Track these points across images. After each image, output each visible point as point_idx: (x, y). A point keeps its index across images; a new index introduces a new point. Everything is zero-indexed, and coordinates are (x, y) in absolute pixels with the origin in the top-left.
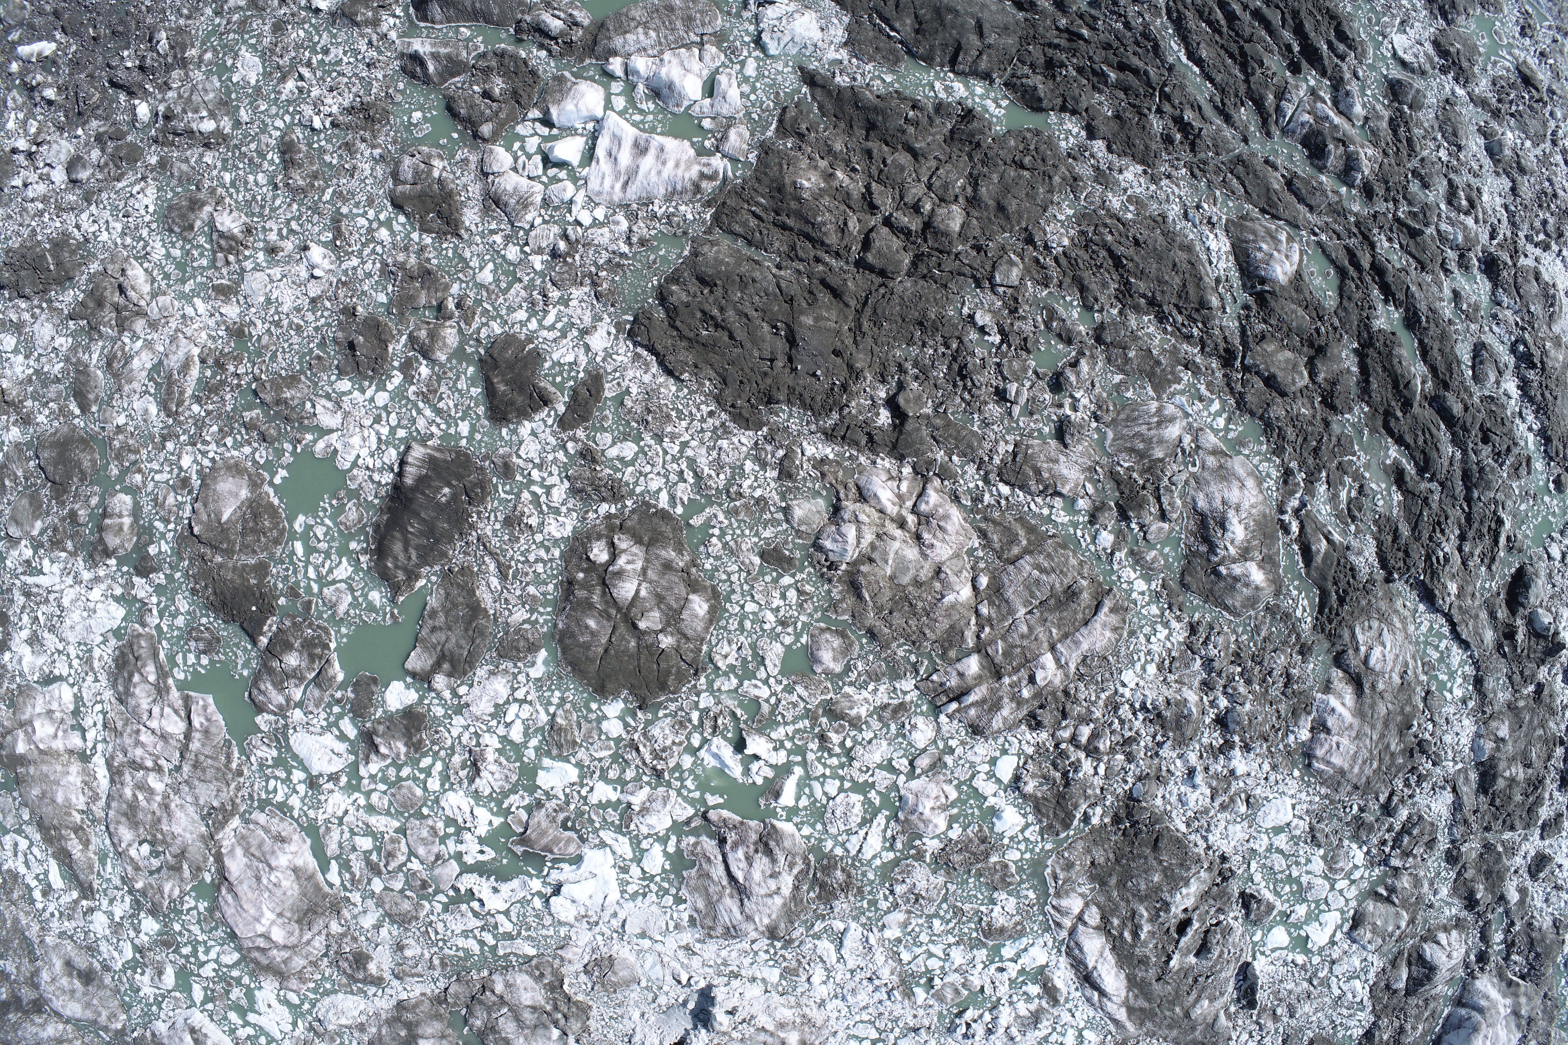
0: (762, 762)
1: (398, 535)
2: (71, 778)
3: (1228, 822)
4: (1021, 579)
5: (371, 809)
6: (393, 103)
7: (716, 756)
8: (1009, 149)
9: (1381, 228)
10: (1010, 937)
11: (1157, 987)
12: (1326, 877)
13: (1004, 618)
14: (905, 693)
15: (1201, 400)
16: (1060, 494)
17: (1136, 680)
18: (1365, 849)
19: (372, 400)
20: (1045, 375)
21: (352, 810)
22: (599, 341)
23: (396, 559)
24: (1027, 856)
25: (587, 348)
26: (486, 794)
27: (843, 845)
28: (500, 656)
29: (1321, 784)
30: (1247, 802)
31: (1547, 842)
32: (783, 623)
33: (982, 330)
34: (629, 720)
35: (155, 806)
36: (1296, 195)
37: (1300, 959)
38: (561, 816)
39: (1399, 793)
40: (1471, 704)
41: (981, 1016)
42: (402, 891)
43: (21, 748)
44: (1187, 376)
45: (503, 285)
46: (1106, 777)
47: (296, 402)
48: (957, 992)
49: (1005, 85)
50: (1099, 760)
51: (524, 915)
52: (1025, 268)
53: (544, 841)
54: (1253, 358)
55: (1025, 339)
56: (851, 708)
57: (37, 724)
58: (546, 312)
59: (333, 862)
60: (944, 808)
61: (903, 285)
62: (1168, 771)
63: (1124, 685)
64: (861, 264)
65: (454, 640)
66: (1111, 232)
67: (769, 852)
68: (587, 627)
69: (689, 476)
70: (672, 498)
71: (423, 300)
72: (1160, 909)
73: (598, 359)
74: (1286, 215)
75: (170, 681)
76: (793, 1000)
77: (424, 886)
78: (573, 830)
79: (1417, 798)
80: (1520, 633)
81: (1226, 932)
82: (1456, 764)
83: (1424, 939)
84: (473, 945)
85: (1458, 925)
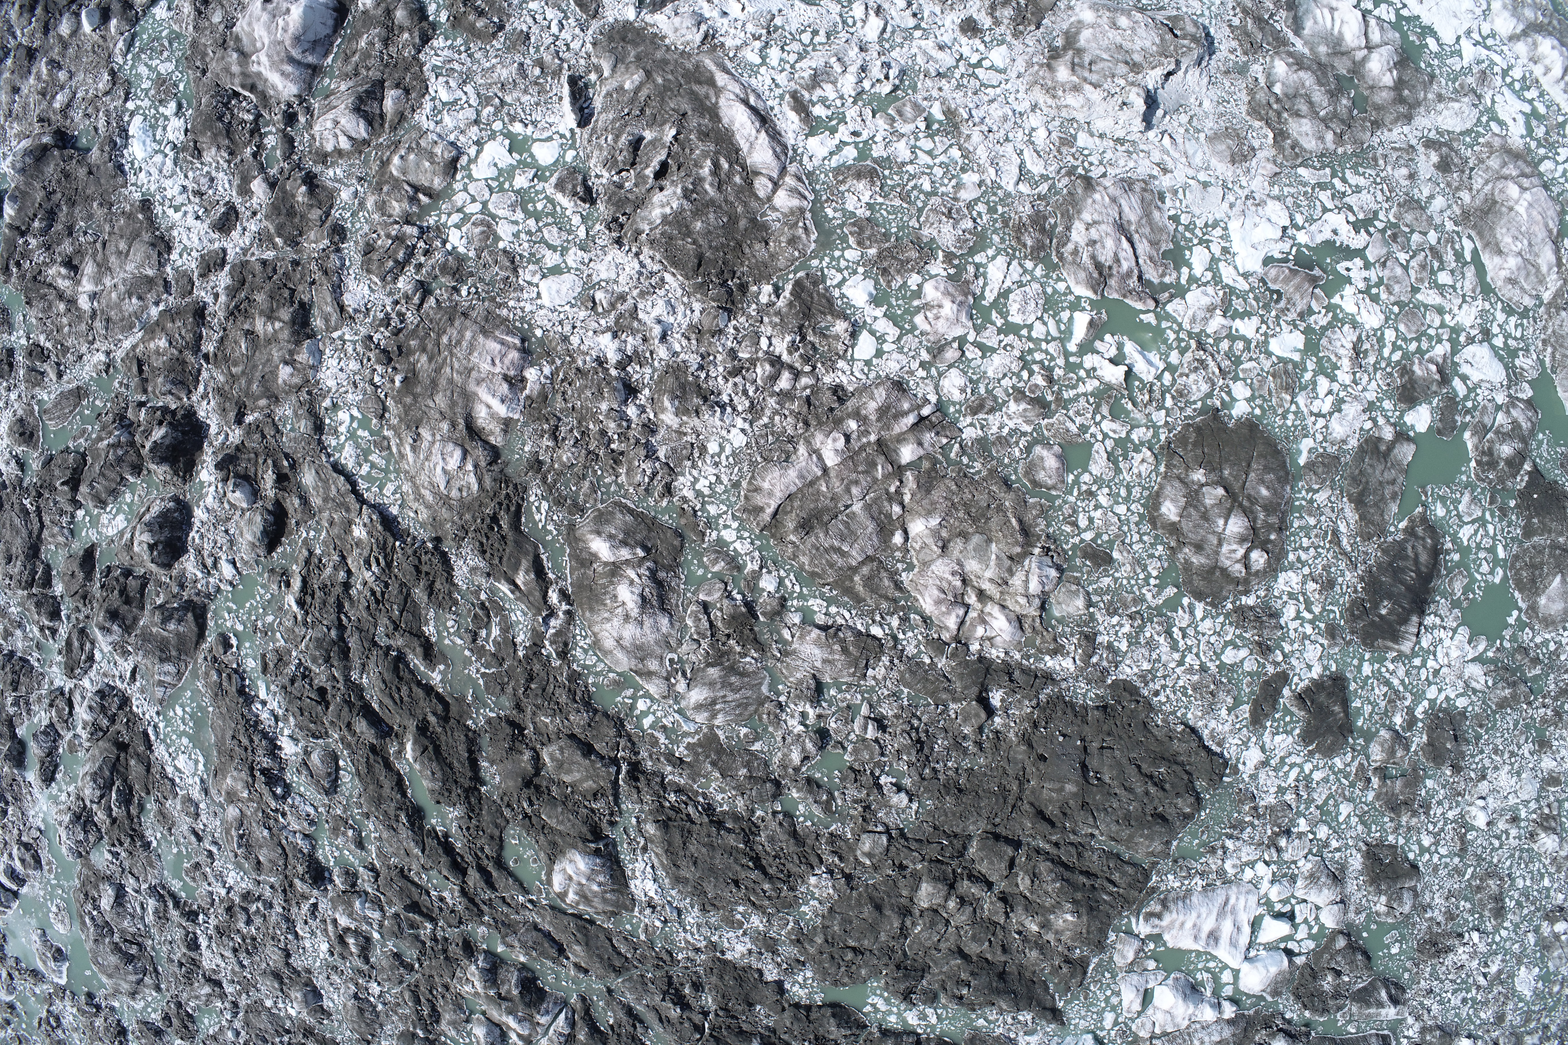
0: (1107, 356)
1: (1424, 569)
3: (616, 282)
4: (860, 541)
5: (1440, 311)
6: (1413, 959)
7: (1149, 363)
8: (866, 965)
9: (453, 911)
10: (849, 168)
11: (686, 107)
13: (875, 501)
14: (972, 425)
15: (664, 727)
16: (819, 627)
17: (731, 436)
18: (449, 247)
19: (1440, 691)
20: (834, 747)
22: (1253, 756)
23: (1424, 547)
24: (837, 253)
25: (1263, 749)
26: (1346, 326)
27: (1025, 271)
28: (1337, 458)
29: (507, 320)
30: (594, 303)
31: (217, 245)
33: (899, 788)
34: (1227, 398)
36: (553, 940)
37: (517, 128)
38: (1282, 304)
39: (411, 307)
40: (327, 403)
41: (873, 86)
42: (1412, 232)
44: (680, 751)
45: (1331, 802)
46: (757, 336)
47: (1500, 685)
48: (900, 113)
49: (866, 1026)
50: (767, 353)
51: (1309, 206)
52: (854, 851)
53: (1297, 280)
54: (609, 773)
55: (856, 781)
56: (1025, 410)
58: (1297, 780)
60: (927, 306)
61: (976, 827)
62: (688, 338)
63: (743, 430)
64: (1017, 844)
65: (1378, 473)
66: (764, 892)
67: (1098, 266)
68: (1268, 488)
70: (1192, 613)
71: (1399, 783)
72: (693, 191)
73: (1254, 739)
74: (565, 920)
76: (1064, 114)
77: (1394, 237)
78: (1273, 292)
79: (388, 301)
80: (268, 479)
81: (610, 163)
82: (341, 338)
83: (366, 142)
84: (1352, 179)
85: (323, 158)
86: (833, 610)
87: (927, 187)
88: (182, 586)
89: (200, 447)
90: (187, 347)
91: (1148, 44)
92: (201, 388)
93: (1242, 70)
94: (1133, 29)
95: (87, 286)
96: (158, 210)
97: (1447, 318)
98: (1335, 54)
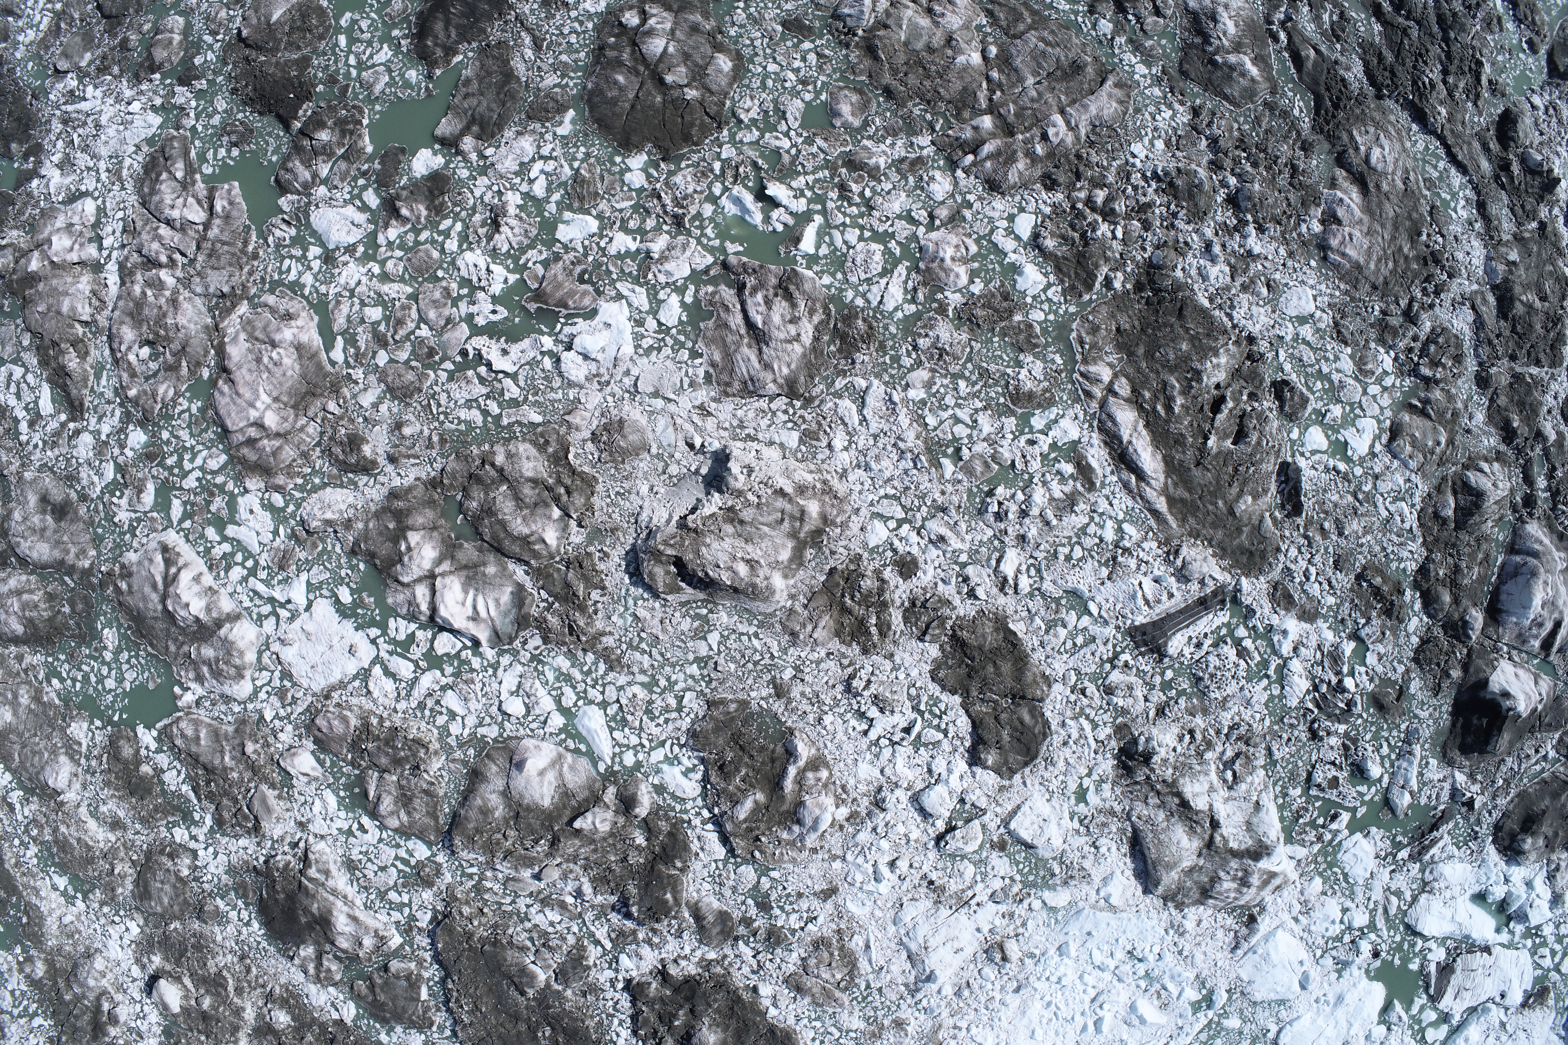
0: (782, 209)
1: (439, 17)
2: (80, 286)
3: (1251, 304)
4: (1028, 51)
5: (385, 277)
7: (738, 201)
10: (1039, 405)
11: (1196, 472)
12: (1356, 379)
13: (1014, 85)
14: (922, 148)
17: (1145, 152)
18: (1392, 354)
21: (364, 280)
23: (436, 38)
24: (1051, 317)
26: (504, 250)
27: (864, 295)
28: (529, 118)
29: (1339, 279)
30: (1268, 286)
32: (804, 82)
34: (652, 171)
35: (163, 301)
37: (1342, 466)
38: (579, 269)
39: (1419, 301)
40: (1478, 227)
41: (1013, 496)
42: (407, 362)
43: (34, 265)
46: (1125, 242)
48: (986, 465)
50: (1116, 224)
51: (533, 377)
53: (559, 294)
56: (870, 159)
57: (54, 239)
59: (339, 338)
60: (965, 261)
62: (1186, 243)
63: (1134, 156)
67: (789, 297)
68: (616, 82)
72: (1191, 380)
75: (198, 176)
76: (813, 467)
77: (431, 354)
78: (589, 282)
79: (1437, 309)
81: (1261, 419)
82: (1471, 283)
83: (1466, 467)
84: (476, 416)
85: (1499, 457)
87: (962, 384)
91: (715, 545)
93: (596, 535)
94: (733, 559)
97: (376, 270)
98: (476, 566)
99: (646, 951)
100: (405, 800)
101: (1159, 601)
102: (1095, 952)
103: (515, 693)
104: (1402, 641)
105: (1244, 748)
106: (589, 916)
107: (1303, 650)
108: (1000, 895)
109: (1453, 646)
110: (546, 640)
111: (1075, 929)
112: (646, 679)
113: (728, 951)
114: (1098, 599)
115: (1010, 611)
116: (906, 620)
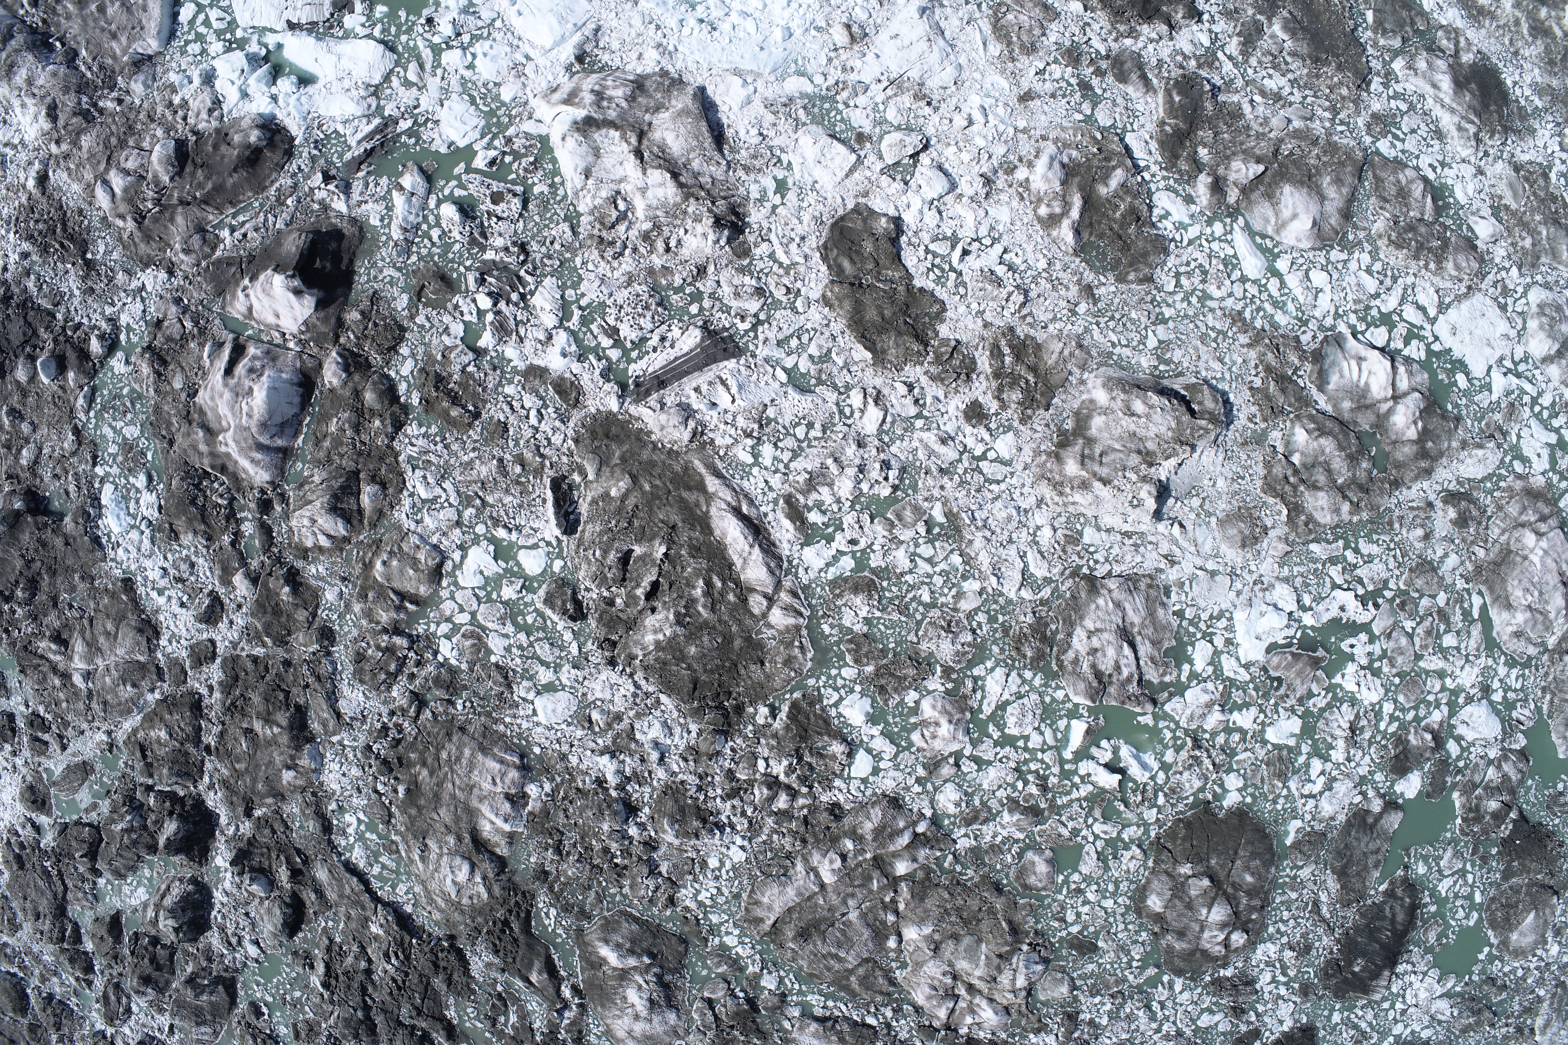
0: (1102, 762)
1: (1400, 927)
3: (612, 701)
4: (855, 948)
5: (1441, 675)
7: (1144, 766)
10: (846, 580)
11: (676, 518)
12: (484, 629)
13: (870, 909)
14: (966, 835)
16: (817, 1019)
17: (730, 853)
18: (440, 658)
19: (1406, 1027)
23: (1402, 906)
24: (834, 672)
26: (1345, 705)
27: (1024, 681)
28: (1324, 835)
29: (505, 736)
30: (590, 721)
31: (205, 636)
34: (1219, 791)
37: (501, 533)
38: (1282, 691)
39: (408, 719)
40: (333, 805)
41: (872, 487)
42: (1421, 596)
46: (754, 757)
47: (1465, 1014)
48: (900, 517)
50: (765, 775)
51: (1318, 584)
53: (1300, 665)
56: (1018, 819)
60: (924, 724)
62: (686, 760)
63: (742, 848)
65: (1363, 845)
67: (1098, 675)
68: (1252, 875)
69: (1155, 1006)
70: (1171, 987)
72: (686, 615)
76: (1071, 509)
77: (1402, 606)
78: (1273, 679)
79: (385, 711)
80: (283, 875)
81: (600, 579)
82: (340, 743)
83: (346, 540)
84: (1365, 548)
85: (304, 553)
86: (830, 1003)
87: (926, 598)
88: (210, 960)
89: (213, 835)
90: (187, 739)
91: (1163, 429)
92: (206, 779)
93: (1260, 439)
94: (1148, 416)
95: (79, 664)
96: (141, 591)
97: (1448, 681)
98: (1359, 408)
99: (1188, 49)
100: (1403, 194)
101: (710, 383)
102: (753, 30)
103: (1319, 291)
104: (421, 350)
105: (604, 234)
106: (1239, 83)
107: (542, 336)
108: (860, 89)
109: (357, 345)
110: (1297, 339)
111: (778, 54)
112: (1209, 303)
113: (1113, 45)
114: (777, 385)
115: (870, 371)
116: (973, 361)
